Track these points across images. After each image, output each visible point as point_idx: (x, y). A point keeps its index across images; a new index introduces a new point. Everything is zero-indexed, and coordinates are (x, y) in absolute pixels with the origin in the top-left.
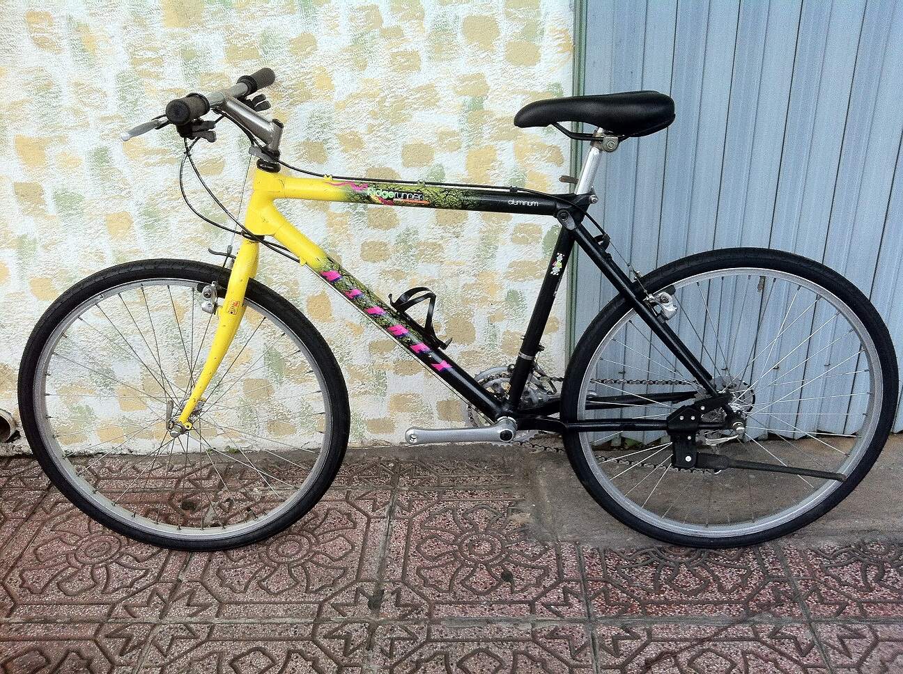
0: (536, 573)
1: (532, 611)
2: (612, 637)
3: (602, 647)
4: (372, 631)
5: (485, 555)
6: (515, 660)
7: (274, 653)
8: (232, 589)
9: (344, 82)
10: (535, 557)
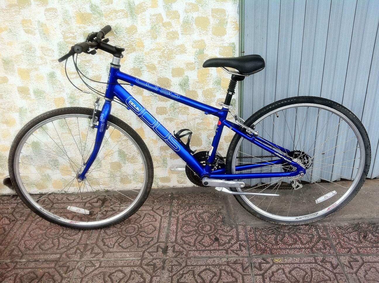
0: (228, 238)
1: (227, 253)
2: (259, 263)
3: (255, 267)
4: (164, 262)
5: (208, 231)
6: (221, 273)
7: (126, 272)
8: (108, 246)
9: (148, 44)
10: (227, 232)
